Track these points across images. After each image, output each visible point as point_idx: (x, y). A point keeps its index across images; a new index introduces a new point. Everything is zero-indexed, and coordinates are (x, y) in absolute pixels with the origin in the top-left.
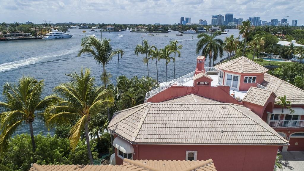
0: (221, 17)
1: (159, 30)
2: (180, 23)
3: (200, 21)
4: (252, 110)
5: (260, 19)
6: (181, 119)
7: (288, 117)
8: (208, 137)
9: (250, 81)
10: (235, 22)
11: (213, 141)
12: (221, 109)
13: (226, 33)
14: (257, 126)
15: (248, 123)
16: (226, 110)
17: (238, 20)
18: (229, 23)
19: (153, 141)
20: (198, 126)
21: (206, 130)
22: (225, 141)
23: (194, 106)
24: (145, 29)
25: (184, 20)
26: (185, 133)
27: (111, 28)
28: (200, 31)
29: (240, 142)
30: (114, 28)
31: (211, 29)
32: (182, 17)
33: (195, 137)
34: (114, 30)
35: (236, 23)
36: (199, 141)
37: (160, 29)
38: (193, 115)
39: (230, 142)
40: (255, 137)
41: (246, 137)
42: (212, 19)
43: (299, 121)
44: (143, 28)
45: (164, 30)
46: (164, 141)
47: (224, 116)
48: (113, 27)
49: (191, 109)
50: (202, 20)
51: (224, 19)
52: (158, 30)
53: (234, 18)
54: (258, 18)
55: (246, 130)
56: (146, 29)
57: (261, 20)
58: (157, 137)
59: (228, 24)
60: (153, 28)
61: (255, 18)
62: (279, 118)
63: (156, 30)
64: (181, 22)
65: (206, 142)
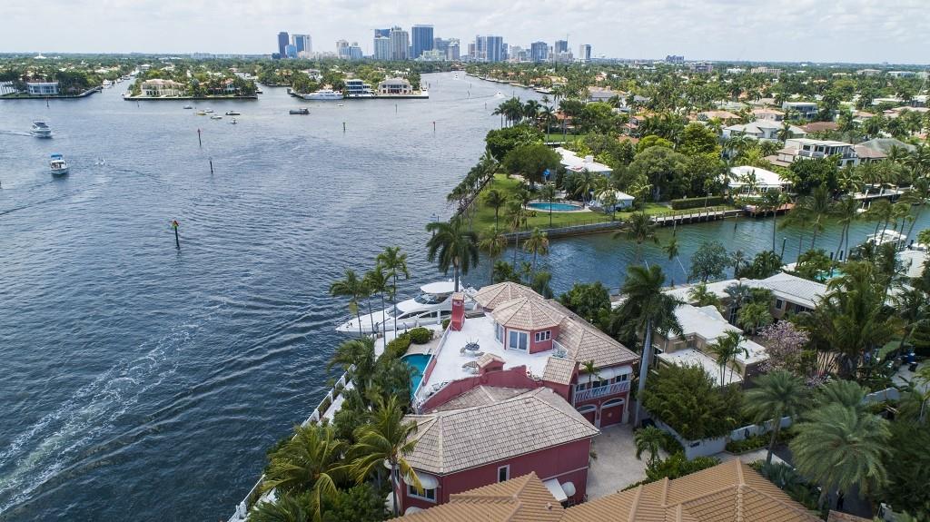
0: (400, 34)
1: (227, 93)
2: (277, 51)
3: (340, 44)
4: (555, 391)
5: (504, 42)
6: (484, 430)
7: (596, 384)
8: (520, 446)
9: (543, 339)
10: (439, 48)
11: (527, 450)
12: (524, 406)
13: (428, 98)
14: (567, 419)
15: (556, 416)
16: (530, 405)
17: (448, 43)
18: (425, 52)
19: (463, 466)
20: (506, 434)
21: (516, 437)
22: (539, 445)
23: (494, 408)
24: (177, 88)
25: (291, 42)
26: (495, 447)
27: (47, 87)
28: (352, 93)
29: (554, 443)
30: (58, 87)
31: (384, 86)
32: (283, 31)
33: (506, 449)
34: (60, 93)
35: (443, 52)
36: (512, 454)
37: (228, 89)
38: (496, 422)
39: (544, 445)
40: (567, 434)
41: (559, 436)
42: (376, 41)
43: (609, 386)
44: (170, 87)
45: (243, 90)
46: (476, 463)
47: (530, 414)
48: (55, 83)
49: (492, 413)
50: (345, 44)
51: (410, 39)
52: (220, 92)
53: (435, 37)
54: (498, 40)
55: (558, 426)
56: (181, 89)
57: (506, 45)
58: (466, 460)
59: (422, 54)
60: (205, 85)
61: (490, 39)
62: (586, 387)
63: (216, 93)
64: (282, 49)
65: (519, 452)
